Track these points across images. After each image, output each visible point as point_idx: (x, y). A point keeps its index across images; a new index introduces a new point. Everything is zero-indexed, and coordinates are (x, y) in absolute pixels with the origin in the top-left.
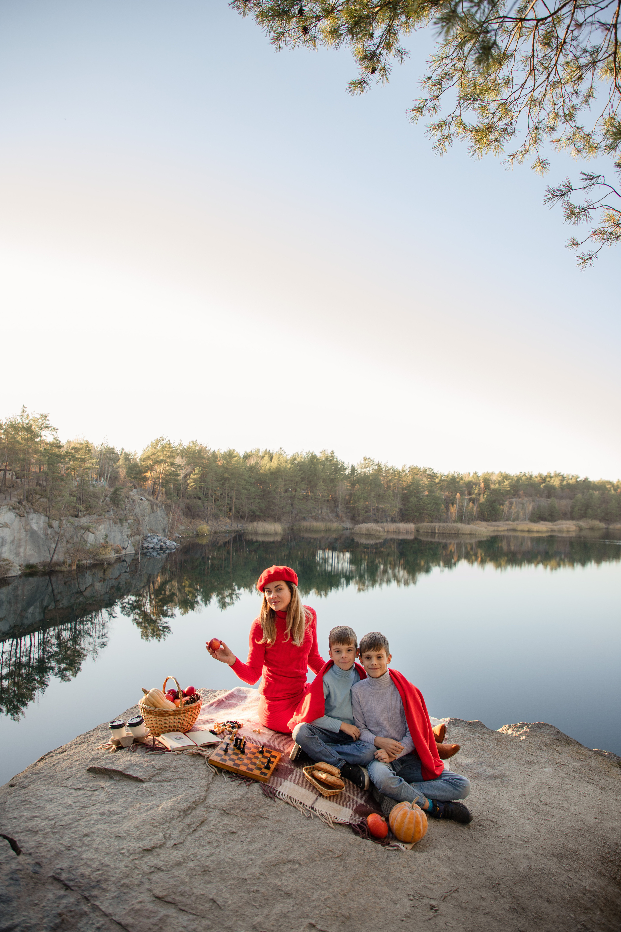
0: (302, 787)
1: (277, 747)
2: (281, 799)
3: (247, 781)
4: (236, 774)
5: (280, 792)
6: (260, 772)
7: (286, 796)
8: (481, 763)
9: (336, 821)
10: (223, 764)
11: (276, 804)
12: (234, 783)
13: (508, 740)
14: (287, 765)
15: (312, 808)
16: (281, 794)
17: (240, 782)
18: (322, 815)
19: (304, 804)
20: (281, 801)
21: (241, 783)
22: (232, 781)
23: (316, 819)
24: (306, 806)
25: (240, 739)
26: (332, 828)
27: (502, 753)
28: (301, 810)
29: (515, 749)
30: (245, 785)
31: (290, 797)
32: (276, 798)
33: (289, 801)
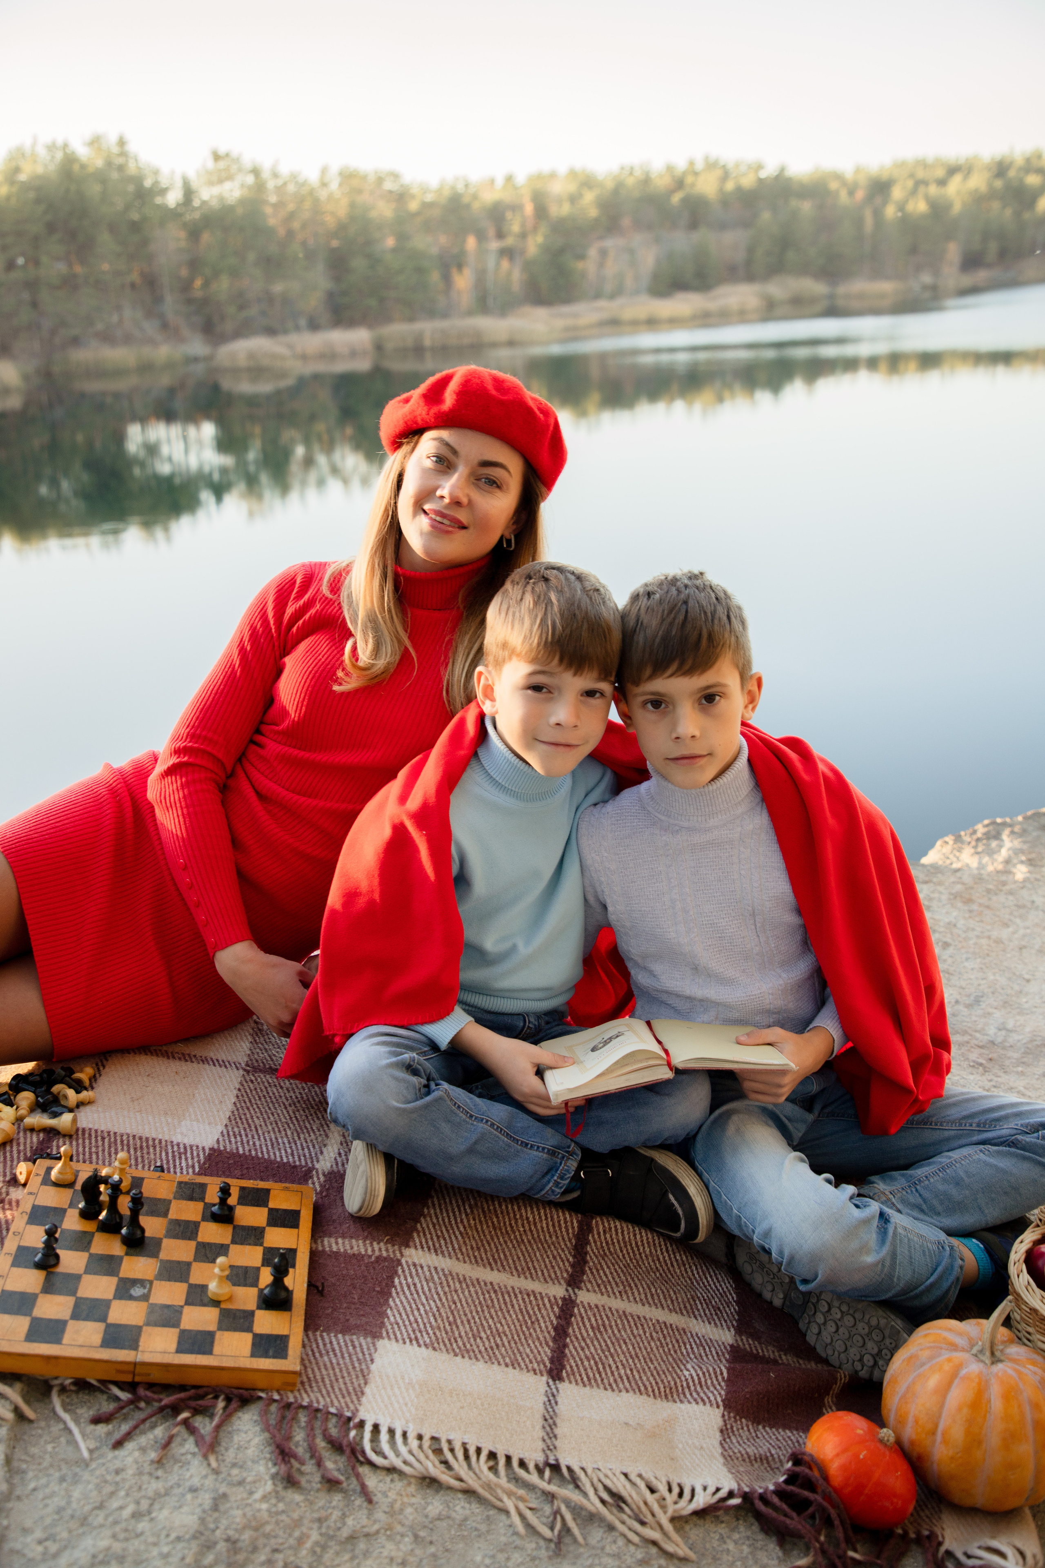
0: (465, 1352)
1: (282, 1155)
2: (391, 1470)
3: (196, 1412)
4: (131, 1386)
5: (376, 1428)
6: (248, 1338)
7: (414, 1443)
8: (977, 1001)
9: (686, 1507)
10: (48, 1359)
11: (380, 1515)
12: (130, 1454)
13: (988, 891)
14: (358, 1246)
15: (555, 1468)
16: (384, 1436)
17: (159, 1432)
18: (618, 1500)
19: (508, 1458)
20: (399, 1485)
21: (167, 1445)
22: (118, 1444)
23: (597, 1535)
24: (522, 1464)
25: (105, 1180)
26: (684, 1560)
27: (998, 941)
28: (509, 1504)
29: (1021, 917)
30: (190, 1445)
31: (434, 1439)
32: (364, 1470)
33: (434, 1469)
